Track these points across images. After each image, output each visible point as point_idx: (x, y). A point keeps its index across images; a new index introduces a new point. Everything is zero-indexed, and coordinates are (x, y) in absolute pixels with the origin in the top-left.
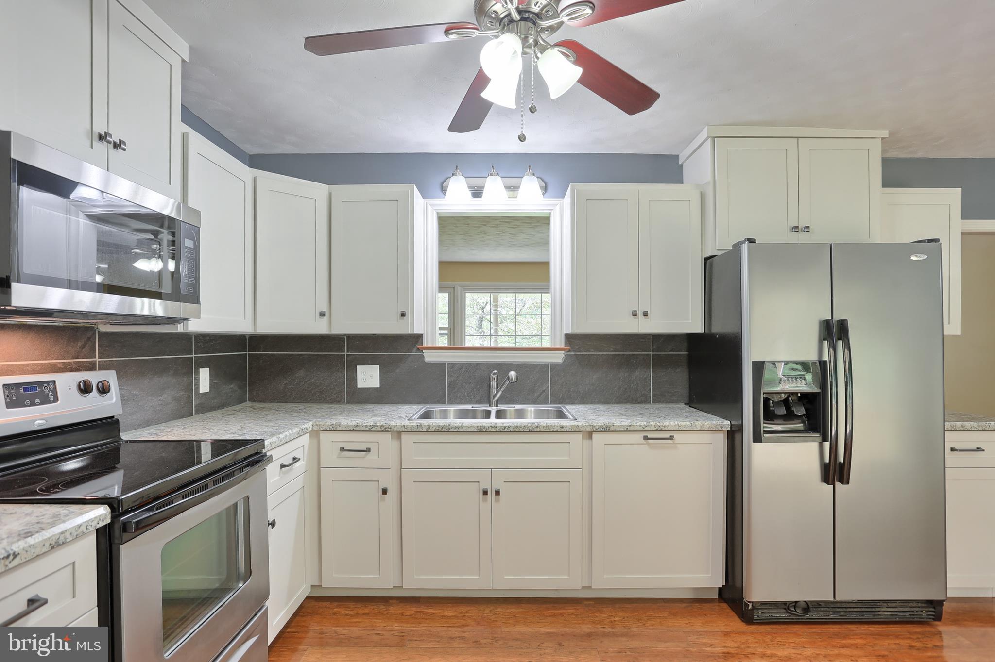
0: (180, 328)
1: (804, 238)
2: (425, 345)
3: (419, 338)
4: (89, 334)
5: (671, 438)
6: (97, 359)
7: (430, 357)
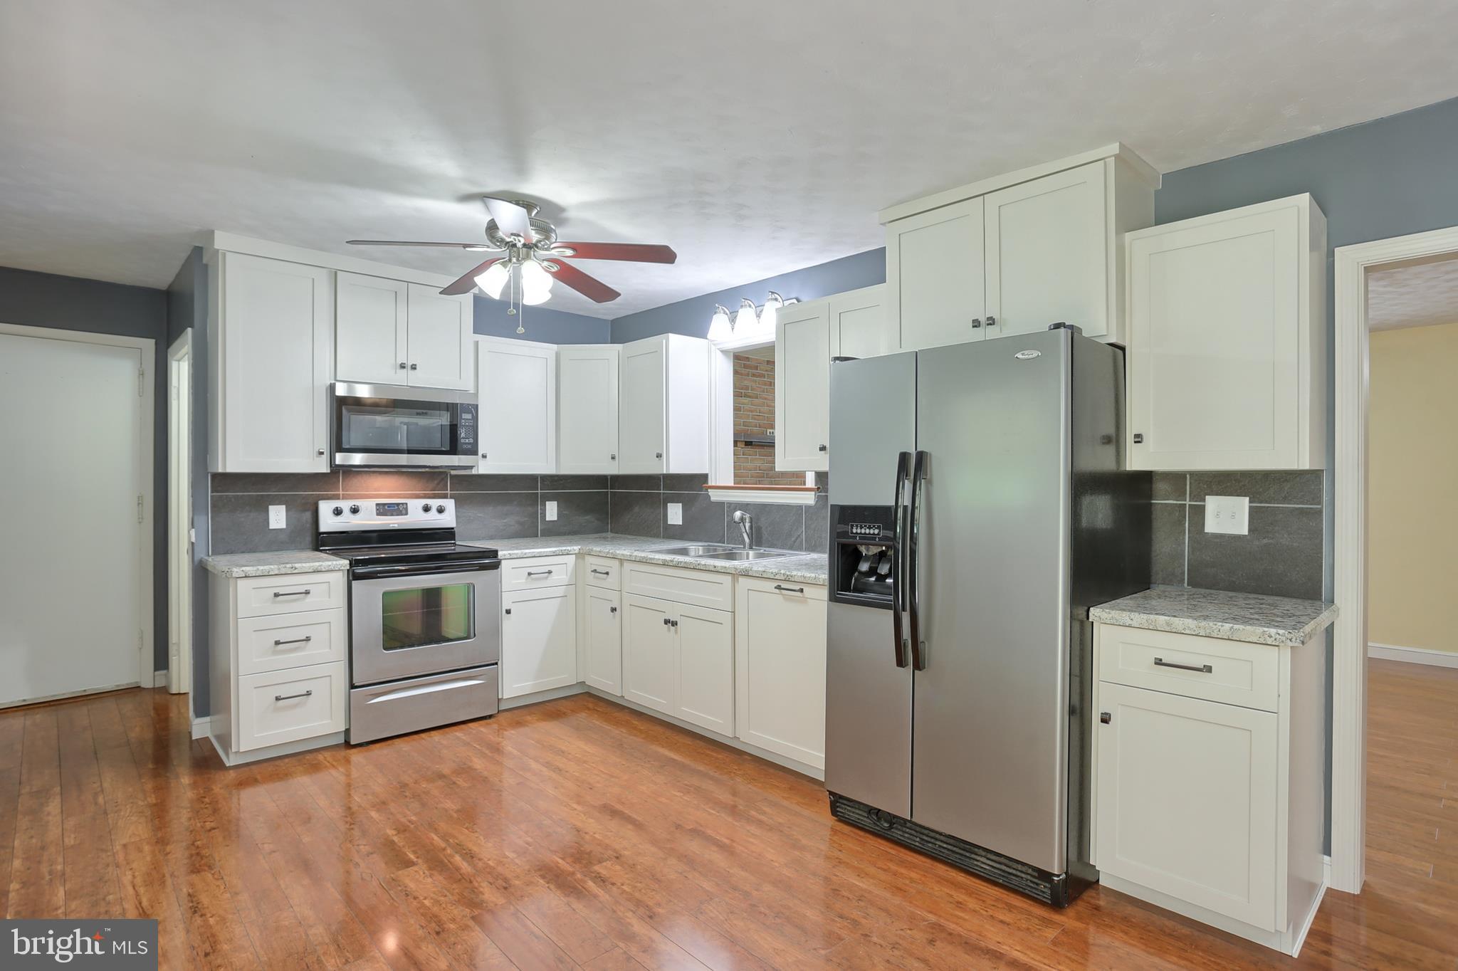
0: (474, 472)
1: (992, 333)
2: (710, 484)
3: (705, 477)
4: (443, 476)
5: (801, 590)
6: (449, 492)
7: (715, 496)
